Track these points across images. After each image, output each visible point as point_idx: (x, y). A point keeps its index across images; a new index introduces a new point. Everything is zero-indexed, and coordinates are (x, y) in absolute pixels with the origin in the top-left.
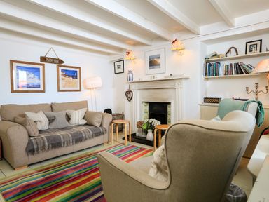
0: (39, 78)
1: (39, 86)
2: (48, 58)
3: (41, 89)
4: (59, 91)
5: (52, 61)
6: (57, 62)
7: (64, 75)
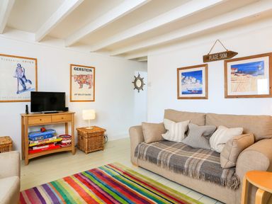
0: (201, 83)
1: (200, 92)
2: (212, 55)
3: (203, 95)
4: (227, 97)
5: (218, 57)
6: (226, 56)
7: (235, 74)
